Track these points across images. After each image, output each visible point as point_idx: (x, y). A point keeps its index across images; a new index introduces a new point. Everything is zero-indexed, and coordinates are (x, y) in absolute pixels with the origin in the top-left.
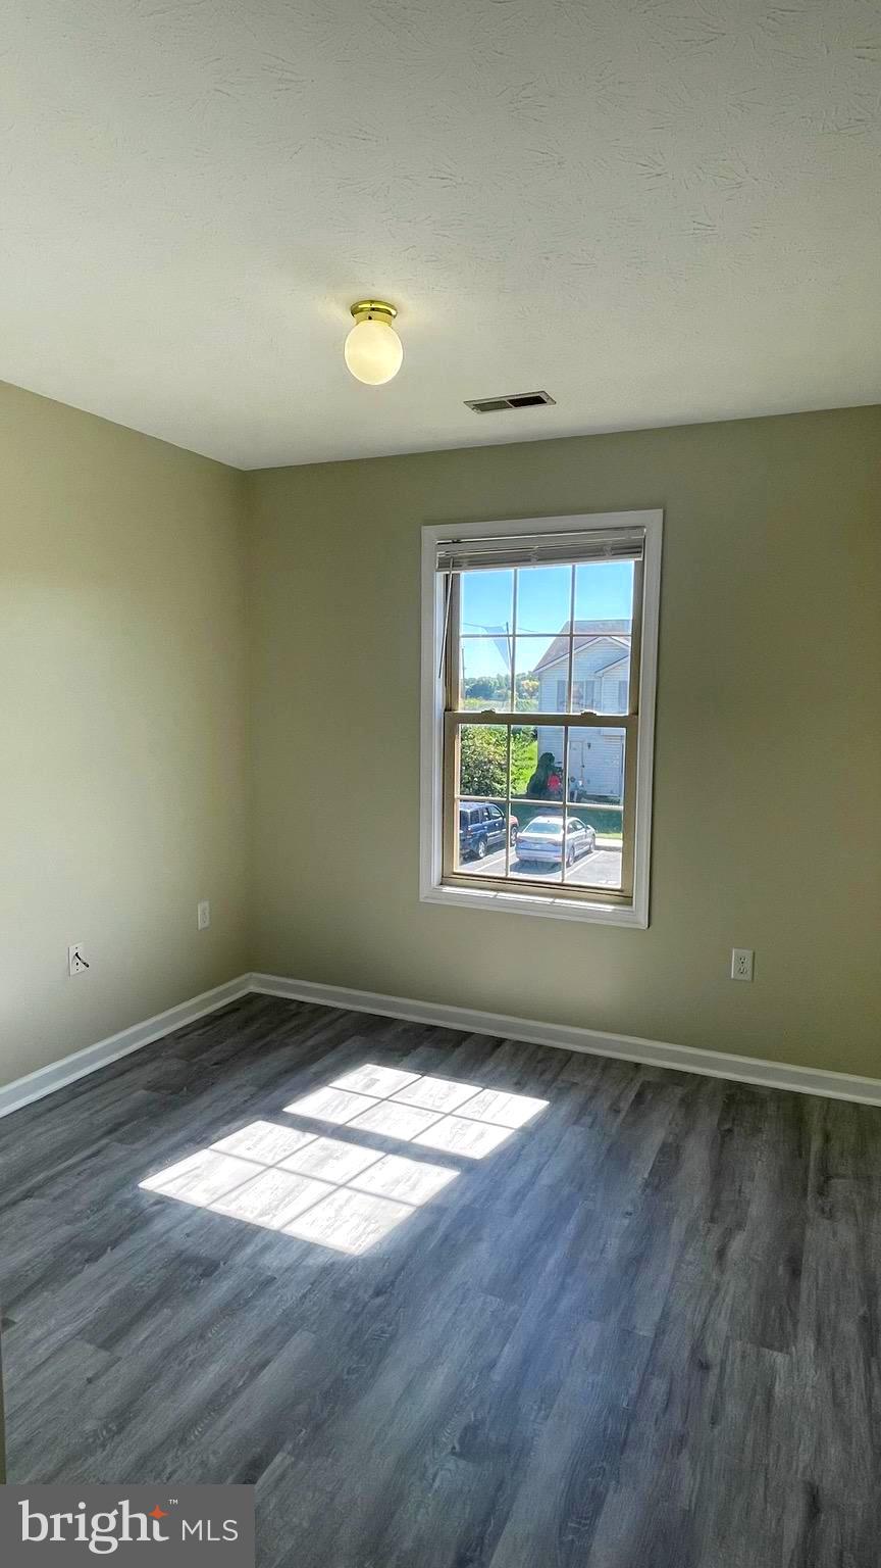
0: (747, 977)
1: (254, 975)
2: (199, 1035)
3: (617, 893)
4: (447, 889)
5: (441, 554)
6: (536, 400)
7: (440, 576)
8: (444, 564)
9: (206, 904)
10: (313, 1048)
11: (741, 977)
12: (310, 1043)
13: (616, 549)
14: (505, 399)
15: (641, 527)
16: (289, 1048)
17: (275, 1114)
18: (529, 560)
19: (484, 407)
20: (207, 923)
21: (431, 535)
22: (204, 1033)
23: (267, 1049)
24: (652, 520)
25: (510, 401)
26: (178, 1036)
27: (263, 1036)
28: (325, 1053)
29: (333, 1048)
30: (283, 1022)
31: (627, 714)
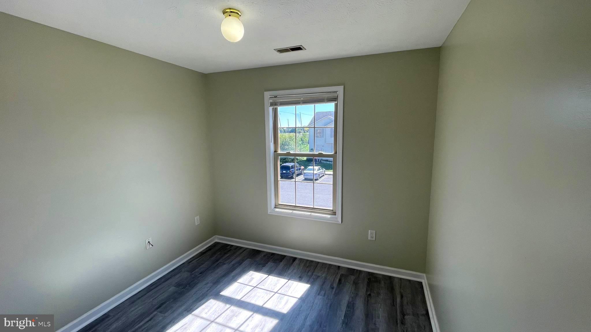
0: (374, 239)
1: (217, 236)
2: (197, 261)
3: (331, 211)
4: (277, 210)
5: (271, 101)
6: (299, 49)
7: (271, 109)
8: (272, 104)
9: (198, 217)
10: (233, 265)
11: (371, 239)
12: (233, 263)
13: (329, 99)
14: (288, 48)
15: (337, 92)
16: (225, 265)
17: (217, 296)
18: (300, 103)
19: (281, 51)
20: (199, 223)
21: (267, 95)
22: (198, 260)
23: (218, 266)
24: (340, 89)
25: (290, 49)
26: (189, 262)
27: (217, 261)
28: (237, 267)
29: (240, 265)
30: (225, 254)
31: (333, 153)
